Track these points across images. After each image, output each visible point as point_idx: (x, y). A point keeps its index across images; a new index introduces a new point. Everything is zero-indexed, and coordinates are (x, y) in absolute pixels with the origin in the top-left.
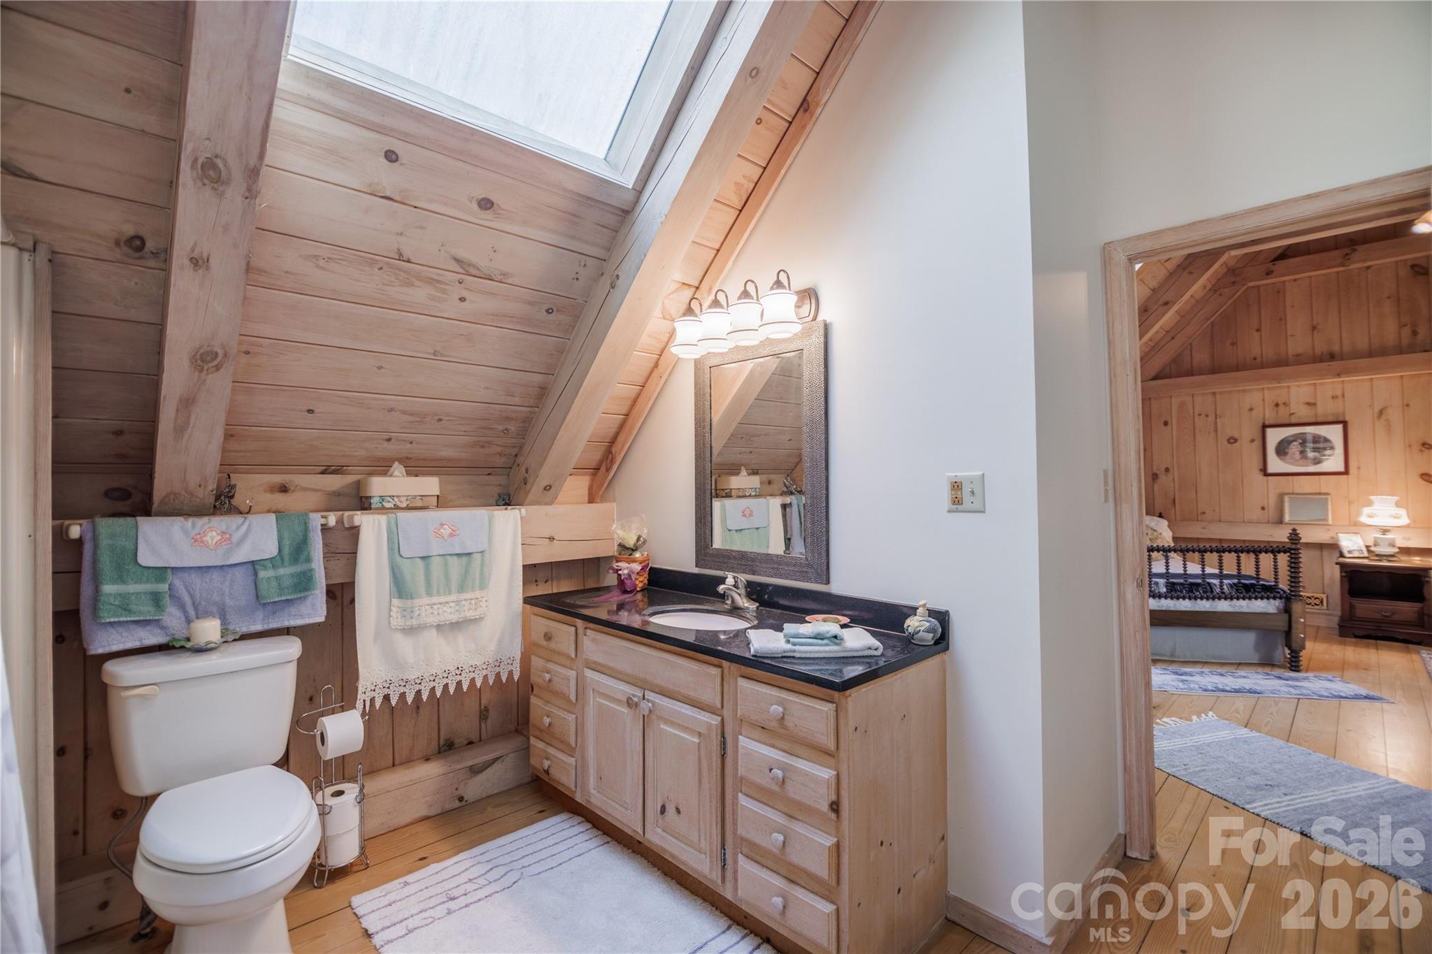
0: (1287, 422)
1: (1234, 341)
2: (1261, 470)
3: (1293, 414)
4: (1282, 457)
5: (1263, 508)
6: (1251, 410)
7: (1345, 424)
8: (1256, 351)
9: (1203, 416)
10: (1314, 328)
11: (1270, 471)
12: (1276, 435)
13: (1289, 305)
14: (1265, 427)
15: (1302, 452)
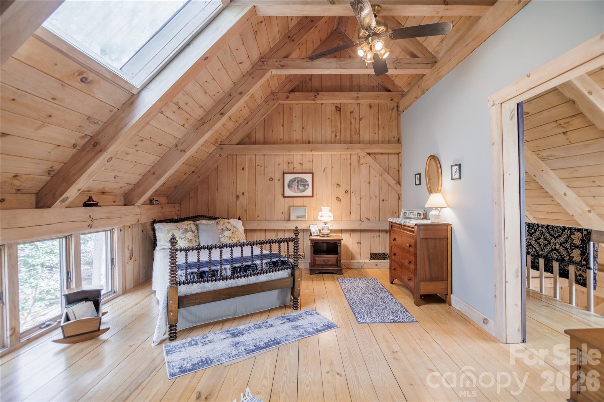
0: (292, 171)
1: (273, 130)
2: (282, 195)
3: (295, 168)
4: (290, 189)
5: (282, 213)
6: (279, 165)
7: (313, 173)
8: (281, 136)
9: (260, 166)
10: (303, 128)
11: (285, 195)
12: (288, 178)
13: (294, 116)
14: (284, 173)
15: (297, 186)
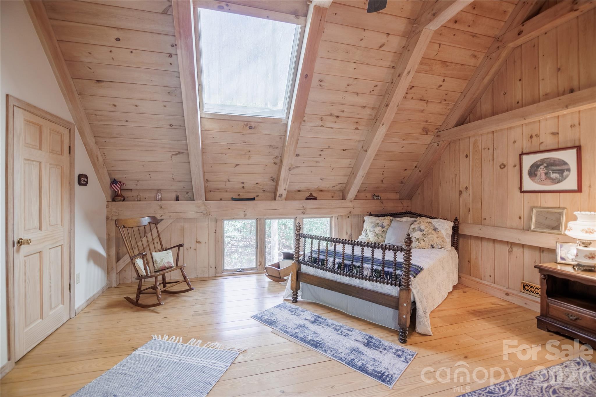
0: (537, 150)
1: (506, 92)
2: (519, 188)
3: (542, 143)
4: (533, 178)
5: (520, 218)
6: (515, 142)
7: (579, 147)
8: (519, 97)
9: (486, 149)
10: (559, 69)
11: (525, 188)
12: (528, 161)
13: (541, 54)
14: (522, 154)
15: (546, 174)
